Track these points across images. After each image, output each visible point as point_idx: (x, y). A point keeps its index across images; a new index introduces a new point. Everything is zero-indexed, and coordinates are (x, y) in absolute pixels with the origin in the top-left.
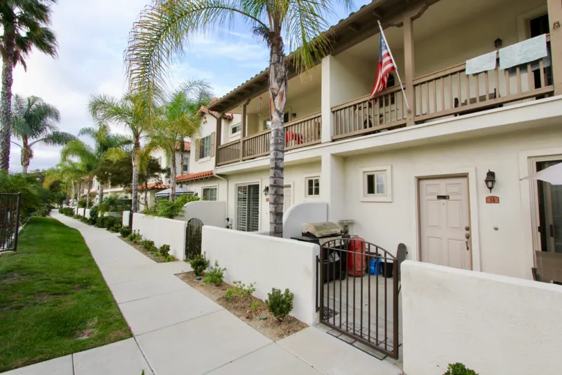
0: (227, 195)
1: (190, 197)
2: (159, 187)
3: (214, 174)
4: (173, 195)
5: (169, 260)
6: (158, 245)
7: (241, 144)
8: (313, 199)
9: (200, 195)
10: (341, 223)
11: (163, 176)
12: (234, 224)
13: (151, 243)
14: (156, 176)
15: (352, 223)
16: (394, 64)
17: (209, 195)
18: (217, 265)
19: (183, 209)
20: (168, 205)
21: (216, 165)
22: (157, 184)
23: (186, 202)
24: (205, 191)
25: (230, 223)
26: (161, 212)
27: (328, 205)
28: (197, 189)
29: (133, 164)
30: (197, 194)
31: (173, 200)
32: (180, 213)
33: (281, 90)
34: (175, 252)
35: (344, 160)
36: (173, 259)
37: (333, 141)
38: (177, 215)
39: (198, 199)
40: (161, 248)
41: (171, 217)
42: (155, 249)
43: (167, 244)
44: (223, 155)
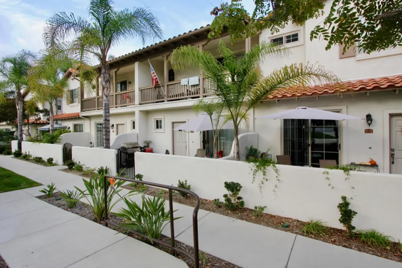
0: (90, 129)
1: (64, 130)
2: (38, 122)
3: (80, 116)
4: (52, 130)
5: (54, 165)
6: (45, 159)
7: (96, 100)
8: (134, 131)
9: (72, 129)
10: (145, 142)
11: (41, 115)
12: (95, 145)
13: (40, 158)
14: (35, 115)
15: (151, 142)
16: (157, 77)
17: (77, 128)
18: (79, 163)
19: (60, 138)
20: (49, 136)
21: (82, 111)
22: (36, 120)
23: (61, 134)
24: (75, 126)
25: (92, 145)
26: (45, 140)
27: (138, 135)
28: (70, 124)
29: (17, 108)
30: (69, 128)
31: (53, 133)
32: (58, 141)
33: (107, 86)
34: (57, 161)
35: (147, 113)
36: (56, 165)
37: (140, 104)
38: (56, 142)
39: (70, 132)
40: (48, 160)
41: (52, 143)
42: (43, 162)
43: (51, 157)
44: (86, 104)
